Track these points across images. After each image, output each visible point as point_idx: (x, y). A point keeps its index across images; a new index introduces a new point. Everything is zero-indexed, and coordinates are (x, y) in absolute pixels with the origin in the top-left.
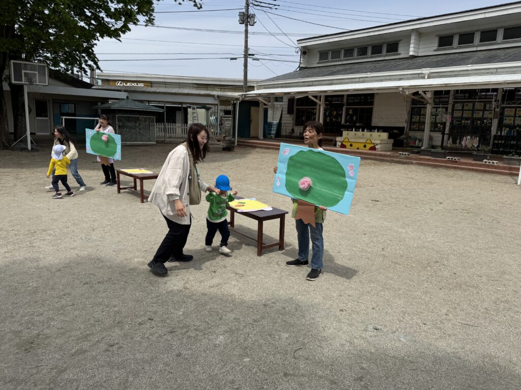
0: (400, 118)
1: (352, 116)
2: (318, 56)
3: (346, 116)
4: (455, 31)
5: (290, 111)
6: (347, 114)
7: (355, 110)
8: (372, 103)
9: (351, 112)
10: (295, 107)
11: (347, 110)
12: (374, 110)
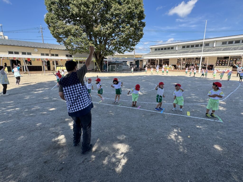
0: (175, 63)
4: (185, 45)
5: (149, 62)
6: (163, 62)
8: (169, 60)
9: (164, 62)
10: (150, 61)
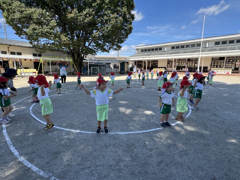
0: (165, 65)
1: (152, 65)
2: (141, 50)
3: (151, 65)
4: (175, 46)
11: (151, 63)
12: (158, 63)
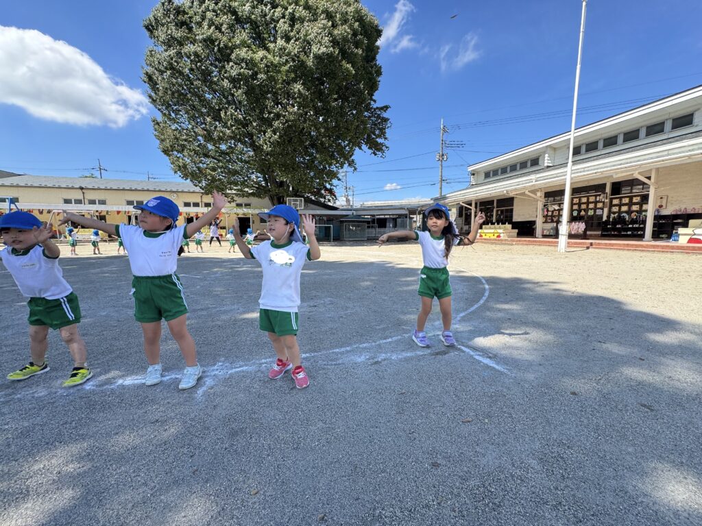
0: (532, 214)
2: (484, 175)
4: (581, 143)
5: (460, 216)
7: (502, 211)
8: (512, 205)
11: (497, 211)
12: (514, 210)
